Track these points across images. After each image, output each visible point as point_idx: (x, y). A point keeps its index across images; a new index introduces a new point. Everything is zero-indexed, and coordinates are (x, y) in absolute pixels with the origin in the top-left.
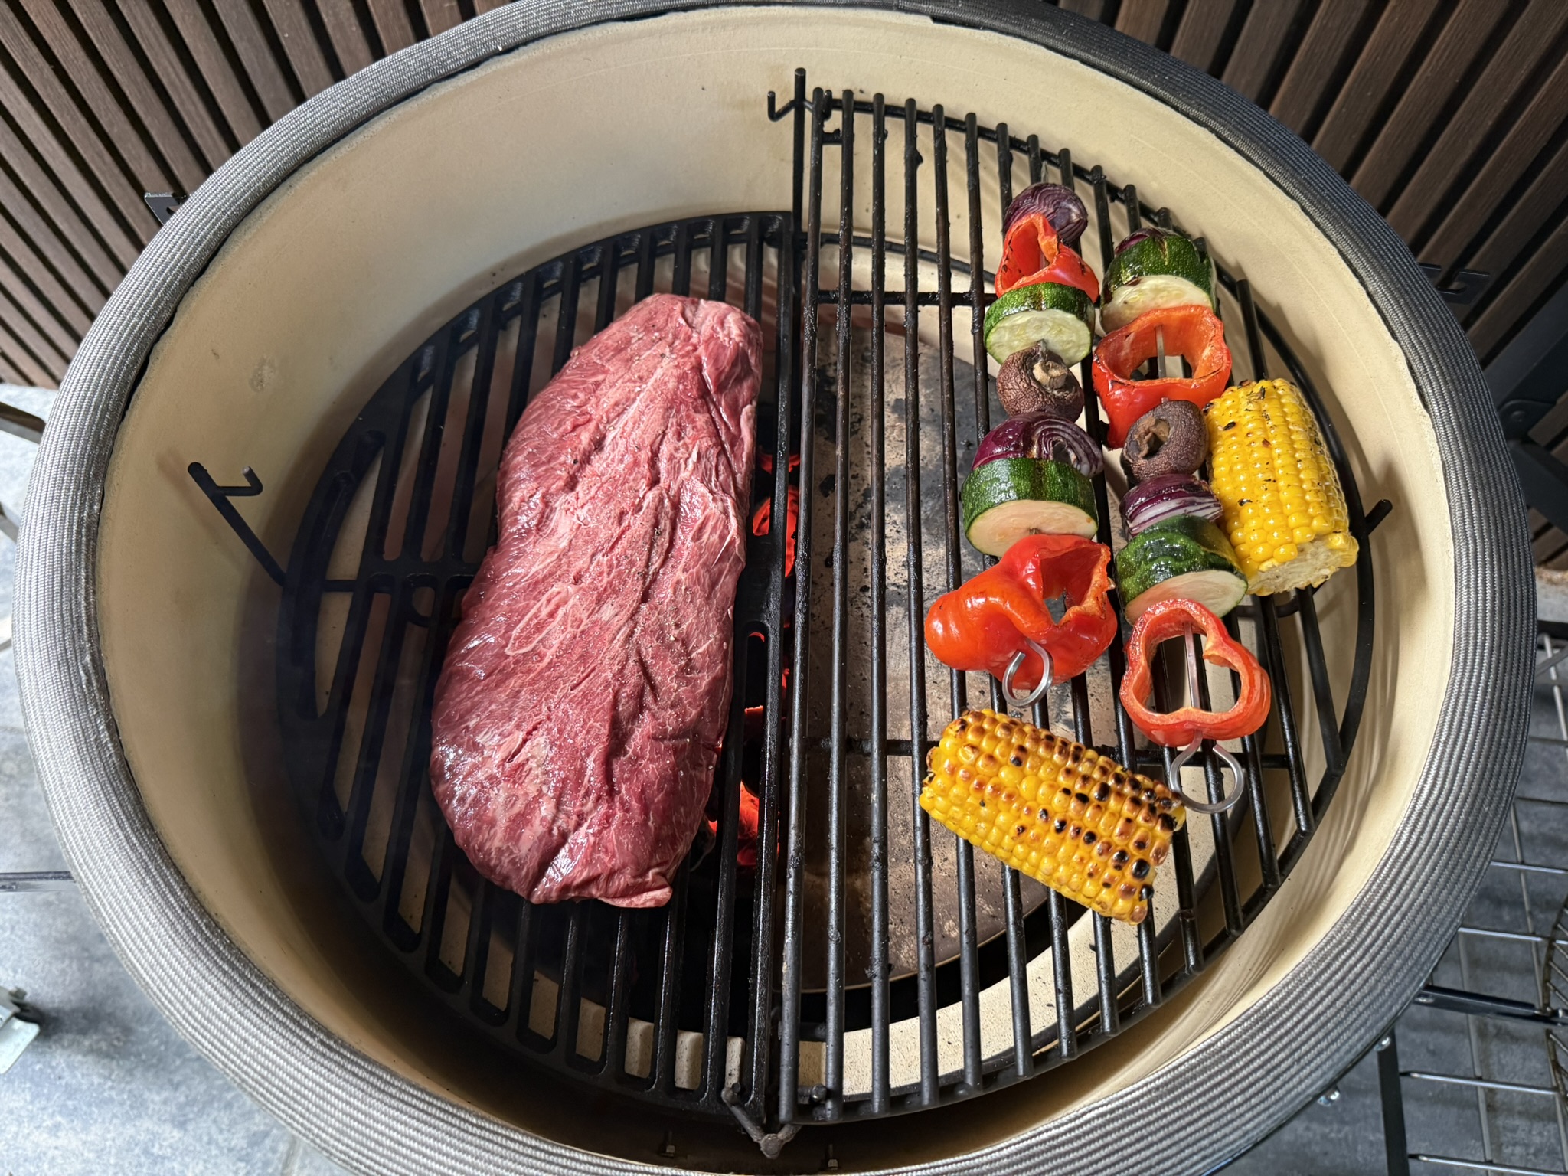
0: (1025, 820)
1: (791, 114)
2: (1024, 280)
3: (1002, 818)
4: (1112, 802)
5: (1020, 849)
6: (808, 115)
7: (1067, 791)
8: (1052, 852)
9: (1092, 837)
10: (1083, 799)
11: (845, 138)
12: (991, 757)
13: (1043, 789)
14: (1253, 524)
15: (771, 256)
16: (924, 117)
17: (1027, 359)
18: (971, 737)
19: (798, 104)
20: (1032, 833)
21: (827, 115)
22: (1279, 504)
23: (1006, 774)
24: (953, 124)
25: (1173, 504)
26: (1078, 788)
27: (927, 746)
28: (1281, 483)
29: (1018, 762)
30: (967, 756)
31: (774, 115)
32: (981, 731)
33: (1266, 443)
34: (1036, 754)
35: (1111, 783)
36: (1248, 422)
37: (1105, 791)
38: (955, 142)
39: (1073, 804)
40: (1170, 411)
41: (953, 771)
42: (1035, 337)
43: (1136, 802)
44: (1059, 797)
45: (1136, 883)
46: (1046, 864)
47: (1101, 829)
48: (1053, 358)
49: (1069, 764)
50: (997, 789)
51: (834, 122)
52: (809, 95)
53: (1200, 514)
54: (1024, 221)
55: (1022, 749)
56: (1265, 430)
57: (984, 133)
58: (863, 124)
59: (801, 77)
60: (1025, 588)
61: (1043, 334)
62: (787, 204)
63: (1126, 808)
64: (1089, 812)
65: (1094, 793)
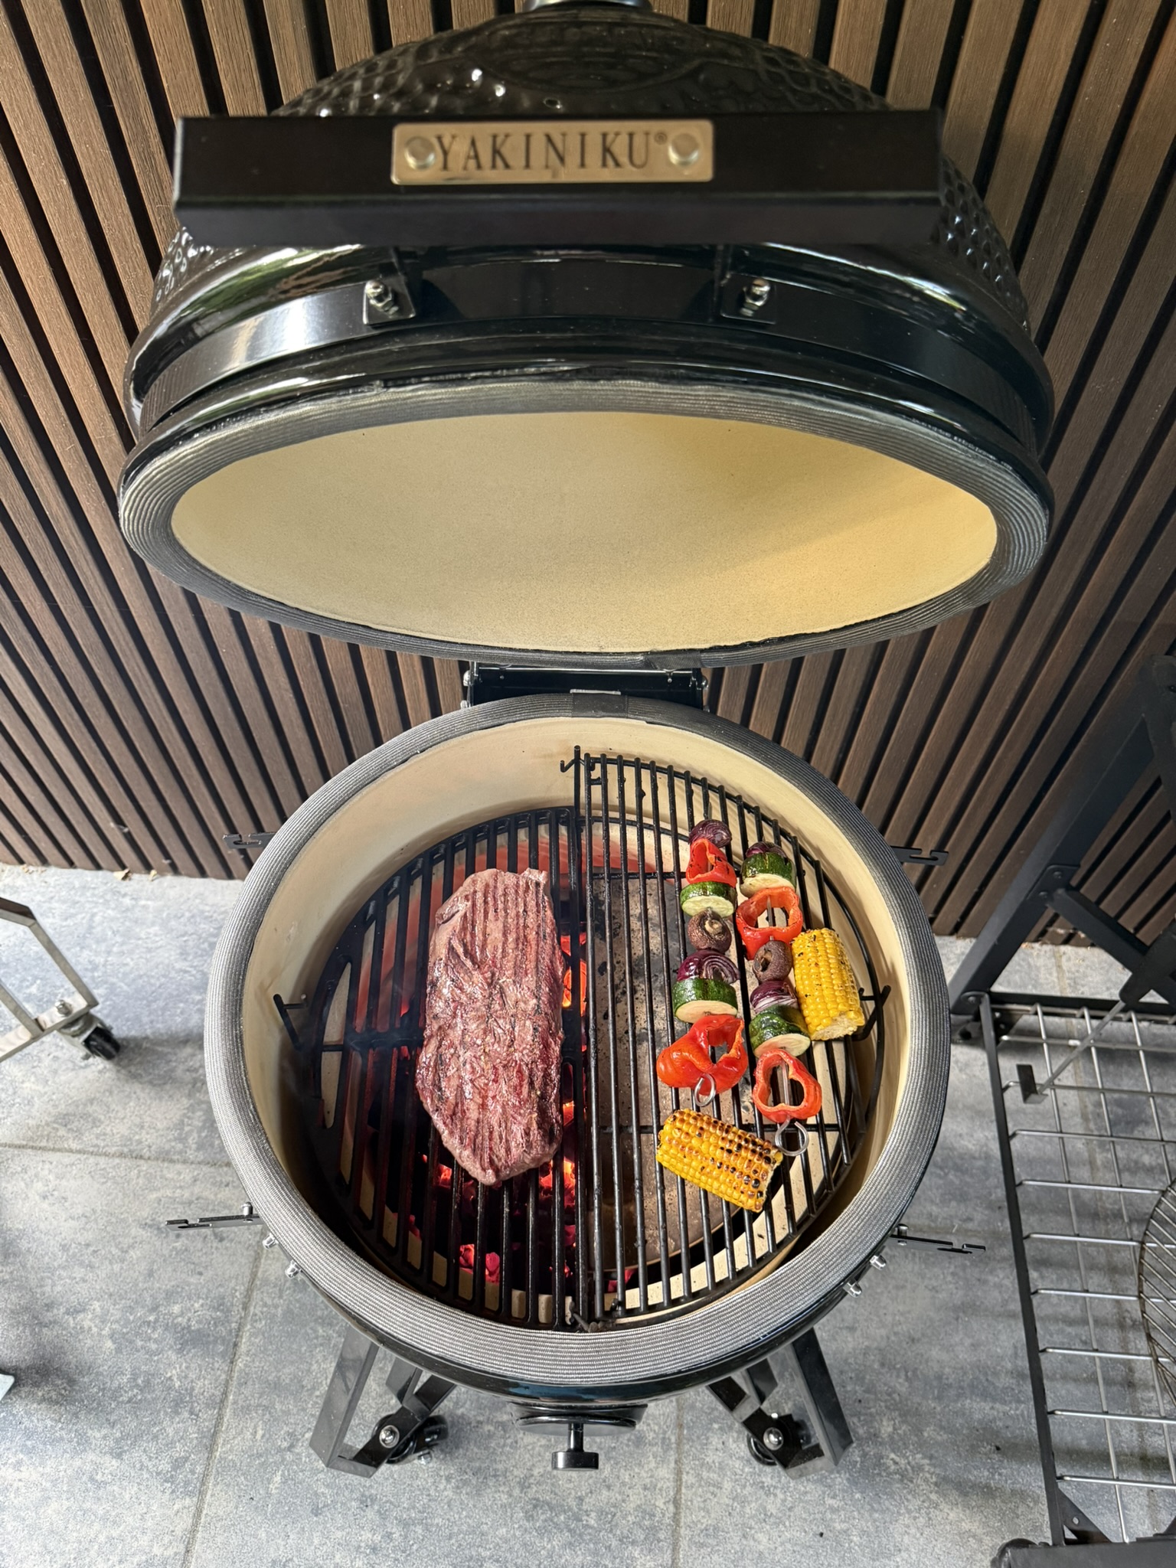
0: (704, 1164)
1: (573, 768)
2: (699, 876)
3: (694, 1164)
4: (743, 1153)
5: (703, 1178)
6: (582, 768)
7: (722, 1148)
8: (717, 1179)
9: (734, 1169)
10: (729, 1151)
11: (603, 781)
12: (687, 1134)
13: (712, 1148)
14: (812, 1007)
15: (563, 831)
16: (646, 767)
17: (703, 917)
18: (678, 1124)
19: (576, 761)
20: (708, 1170)
21: (593, 768)
22: (823, 997)
23: (695, 1142)
24: (661, 770)
25: (772, 999)
26: (727, 1146)
27: (660, 1128)
28: (824, 986)
29: (700, 1135)
30: (677, 1134)
31: (564, 769)
32: (682, 1121)
33: (817, 964)
34: (708, 1131)
35: (743, 1143)
36: (809, 953)
37: (740, 1146)
38: (662, 780)
39: (725, 1154)
40: (772, 946)
41: (670, 1141)
42: (706, 906)
43: (754, 1151)
44: (719, 1151)
45: (756, 1190)
46: (716, 1185)
47: (738, 1167)
48: (716, 917)
49: (724, 1135)
50: (691, 1149)
51: (596, 773)
52: (582, 757)
53: (785, 1003)
54: (699, 841)
55: (702, 1129)
56: (817, 957)
57: (678, 775)
58: (612, 770)
59: (577, 750)
60: (700, 1047)
61: (709, 905)
62: (572, 803)
63: (749, 1155)
64: (732, 1158)
65: (734, 1149)
